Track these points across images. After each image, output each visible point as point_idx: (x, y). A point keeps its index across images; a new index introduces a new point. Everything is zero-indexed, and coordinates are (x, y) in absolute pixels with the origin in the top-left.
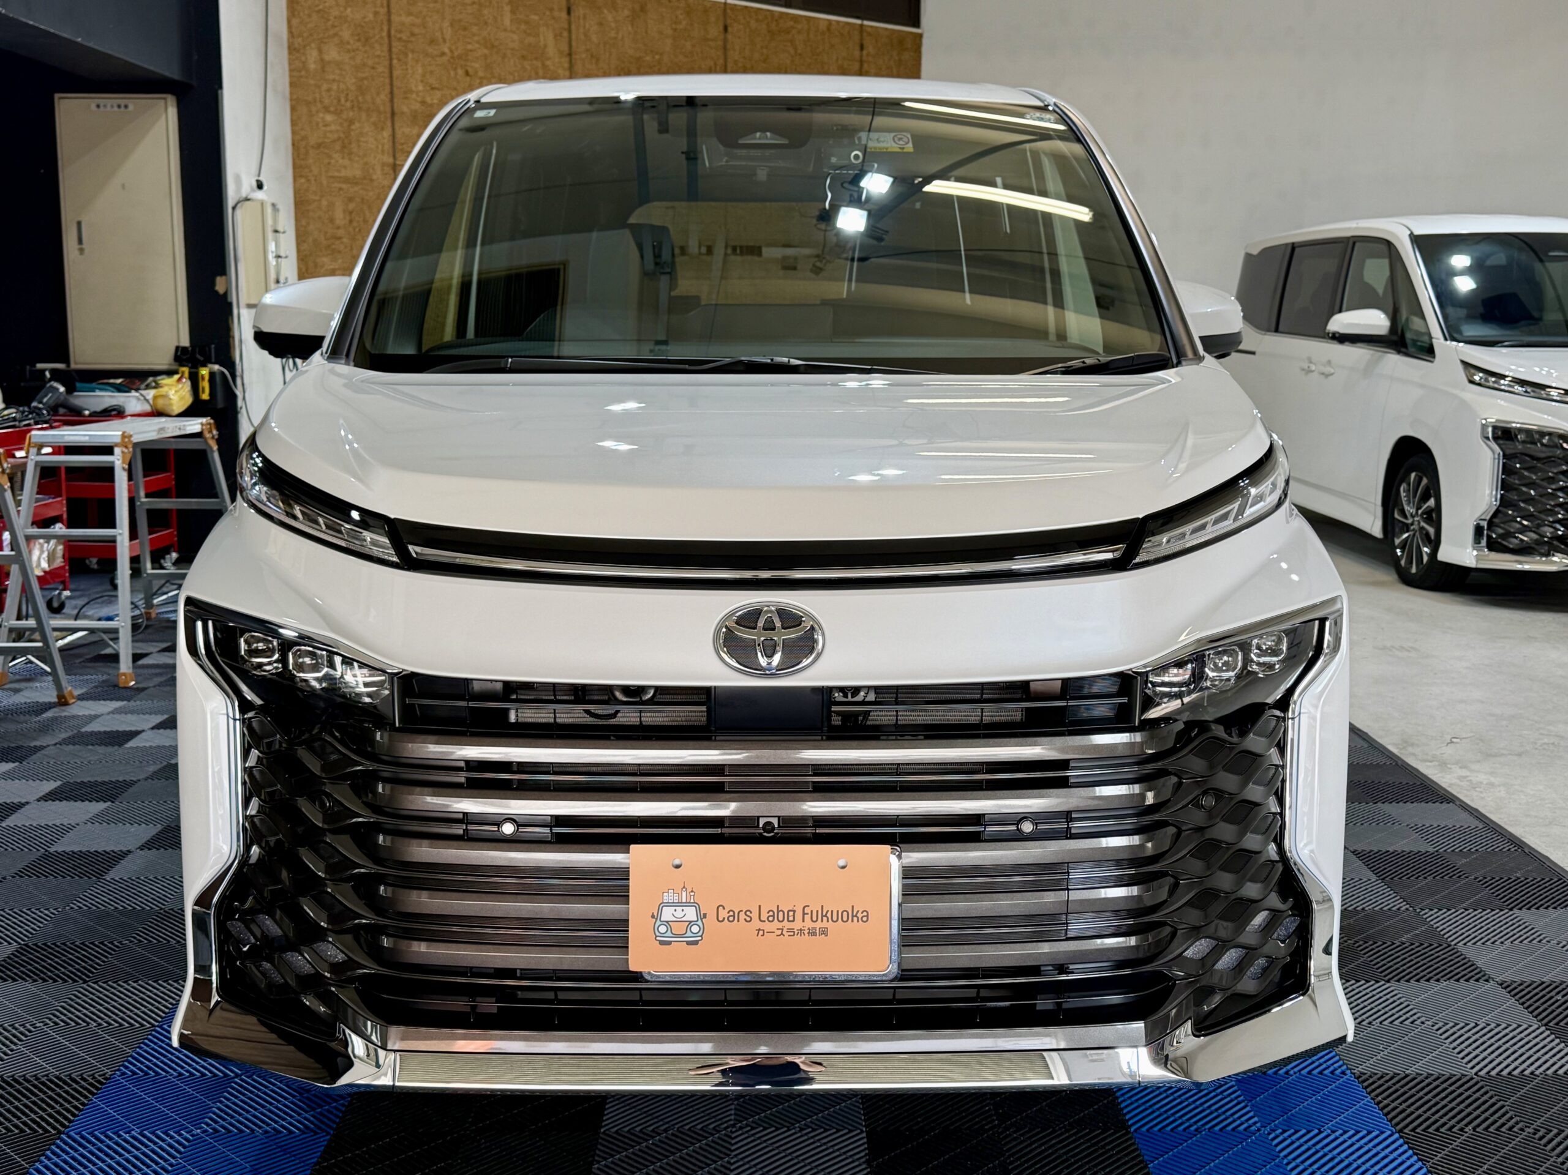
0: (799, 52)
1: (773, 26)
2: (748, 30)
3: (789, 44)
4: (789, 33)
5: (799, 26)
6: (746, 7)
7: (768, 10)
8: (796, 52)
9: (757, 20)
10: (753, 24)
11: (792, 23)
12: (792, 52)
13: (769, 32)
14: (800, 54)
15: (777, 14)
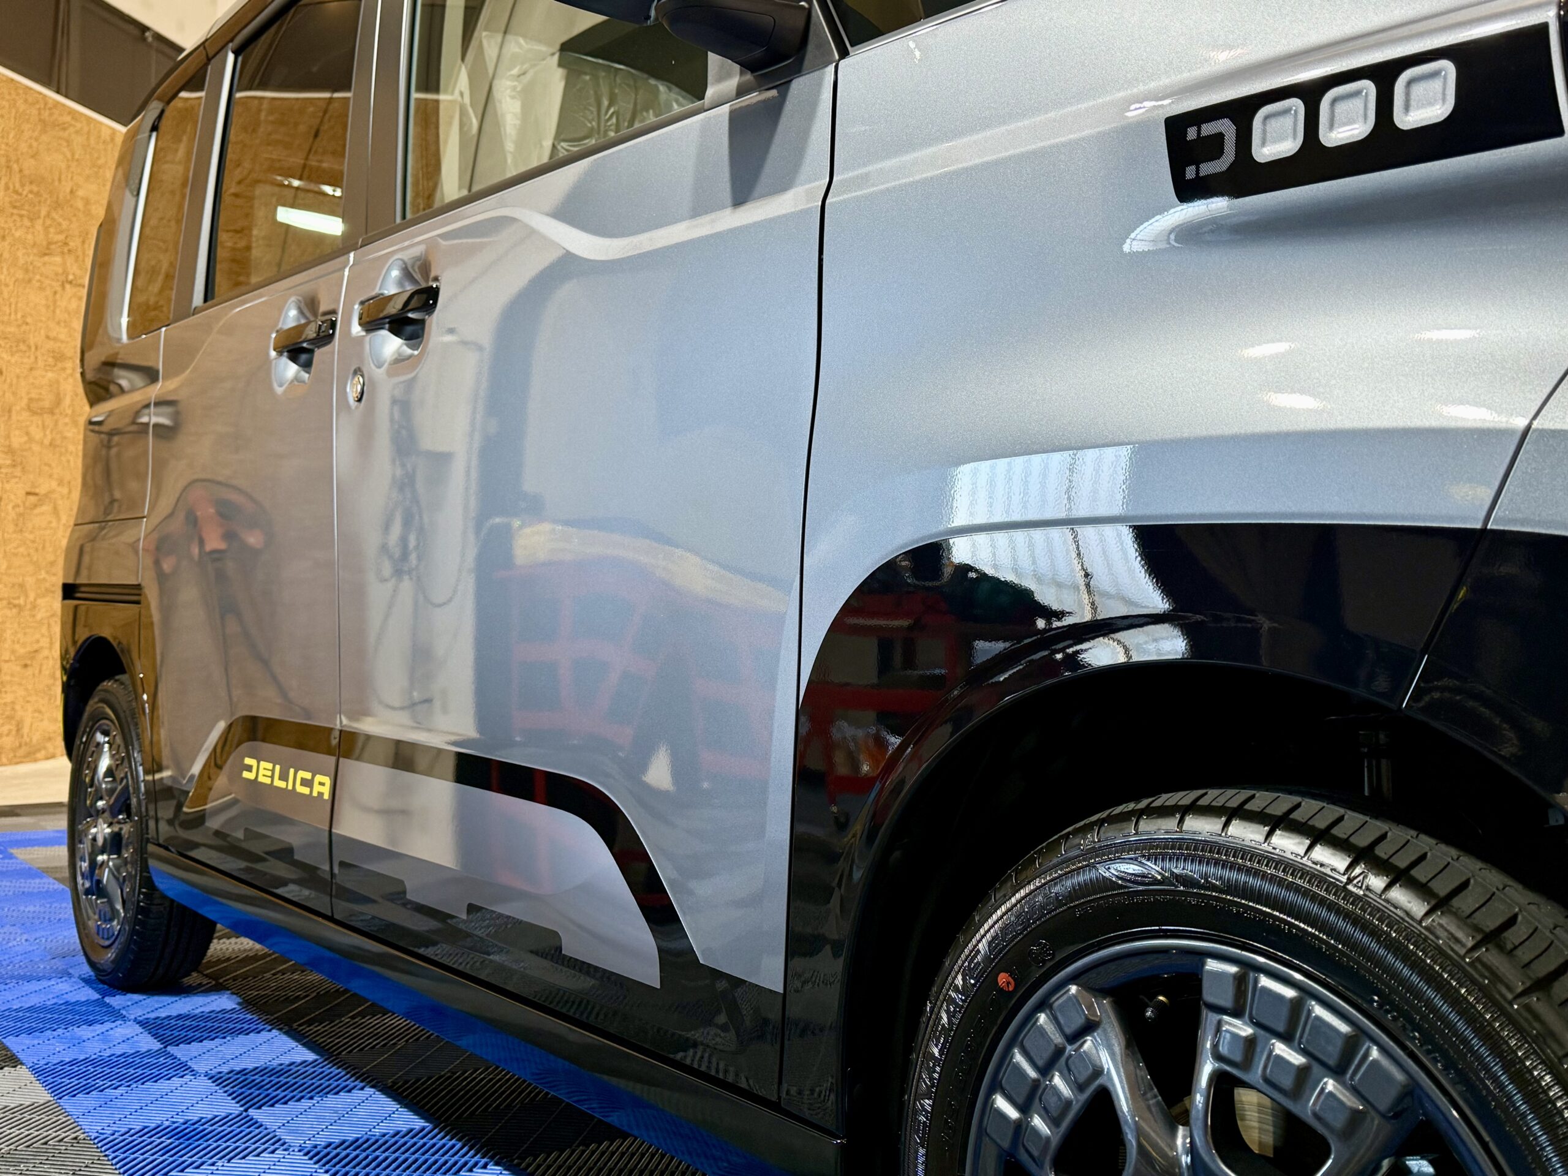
0: (77, 156)
1: (46, 114)
2: (14, 111)
3: (65, 144)
4: (64, 129)
5: (79, 125)
6: (12, 80)
7: (40, 93)
8: (73, 155)
9: (26, 101)
10: (20, 103)
11: (68, 119)
12: (69, 155)
13: (40, 120)
14: (77, 160)
15: (51, 101)
